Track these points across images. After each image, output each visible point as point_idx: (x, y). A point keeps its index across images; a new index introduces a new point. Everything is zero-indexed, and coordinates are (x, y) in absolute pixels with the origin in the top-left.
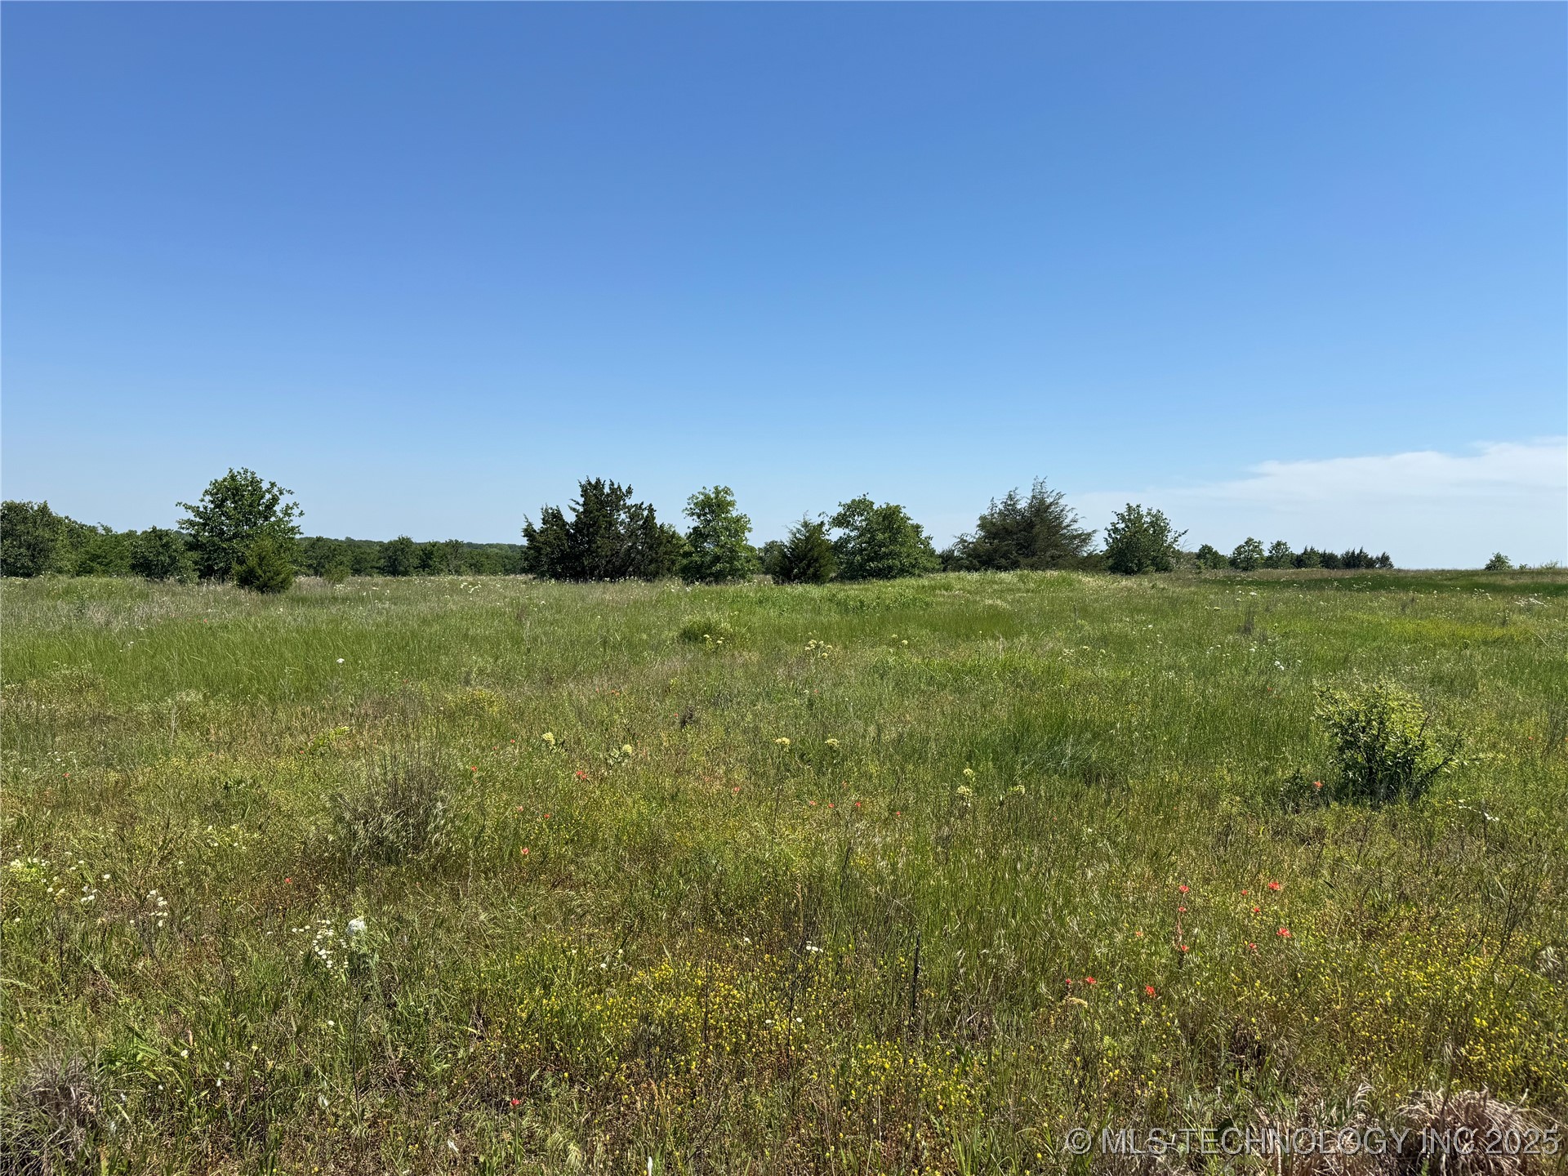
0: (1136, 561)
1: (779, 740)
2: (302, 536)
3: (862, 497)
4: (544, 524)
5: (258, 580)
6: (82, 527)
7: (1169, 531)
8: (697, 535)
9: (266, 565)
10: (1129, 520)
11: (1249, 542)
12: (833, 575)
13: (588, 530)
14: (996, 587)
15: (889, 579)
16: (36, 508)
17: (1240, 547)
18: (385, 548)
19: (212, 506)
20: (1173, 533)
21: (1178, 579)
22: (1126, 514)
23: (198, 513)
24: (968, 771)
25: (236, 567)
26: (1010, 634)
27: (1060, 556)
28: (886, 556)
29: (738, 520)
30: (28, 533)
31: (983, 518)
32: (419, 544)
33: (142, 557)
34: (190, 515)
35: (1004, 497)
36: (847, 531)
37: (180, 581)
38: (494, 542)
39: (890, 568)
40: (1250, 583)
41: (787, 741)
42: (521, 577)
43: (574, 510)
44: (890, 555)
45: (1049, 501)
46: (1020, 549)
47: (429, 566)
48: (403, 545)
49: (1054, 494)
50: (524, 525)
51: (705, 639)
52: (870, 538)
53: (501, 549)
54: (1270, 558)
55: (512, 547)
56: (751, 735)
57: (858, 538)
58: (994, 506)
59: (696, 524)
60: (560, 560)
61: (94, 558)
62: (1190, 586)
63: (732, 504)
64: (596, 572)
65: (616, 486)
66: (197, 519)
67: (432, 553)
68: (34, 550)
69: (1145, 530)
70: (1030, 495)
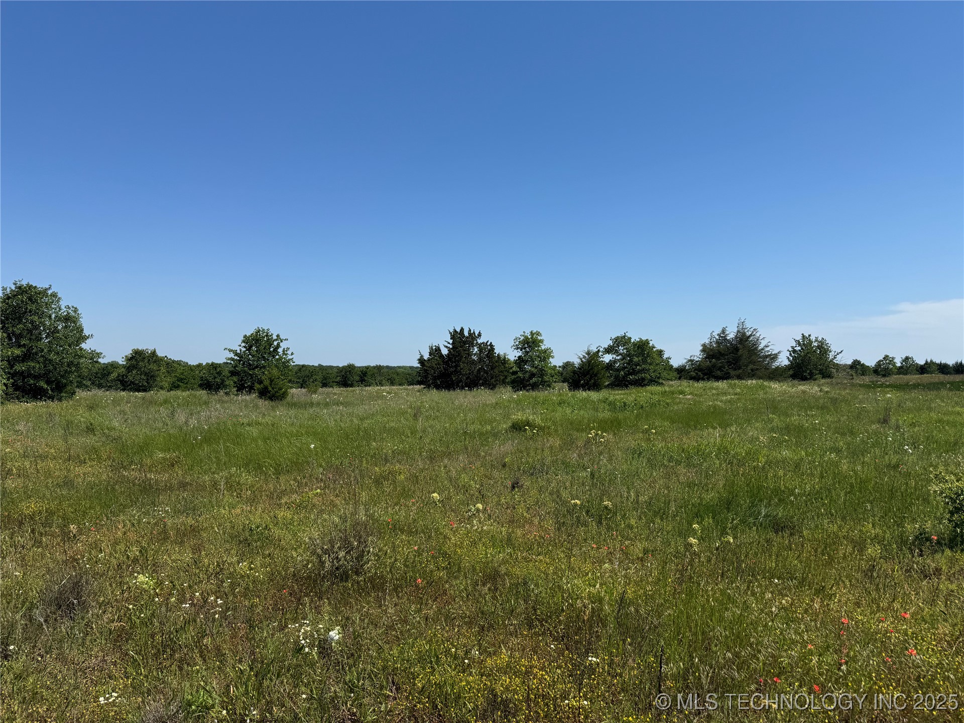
0: (808, 372)
1: (573, 502)
2: (294, 364)
3: (624, 334)
4: (430, 355)
5: (269, 393)
6: (174, 361)
7: (830, 351)
8: (520, 361)
9: (274, 384)
10: (804, 344)
11: (886, 357)
12: (607, 383)
13: (455, 359)
14: (714, 392)
15: (643, 386)
16: (149, 352)
17: (880, 361)
18: (340, 370)
19: (245, 349)
20: (833, 353)
21: (837, 384)
22: (801, 341)
23: (236, 354)
24: (695, 526)
25: (257, 386)
26: (725, 425)
27: (757, 369)
28: (640, 371)
29: (545, 351)
30: (145, 366)
31: (704, 345)
32: (360, 367)
33: (206, 380)
34: (232, 355)
35: (718, 331)
36: (614, 356)
37: (226, 393)
38: (401, 365)
39: (643, 379)
40: (888, 386)
41: (578, 502)
42: (418, 387)
43: (446, 347)
44: (643, 371)
45: (748, 334)
46: (730, 365)
47: (365, 381)
48: (350, 368)
49: (752, 330)
50: (419, 357)
51: (526, 429)
52: (629, 360)
53: (405, 369)
54: (901, 368)
55: (411, 368)
56: (555, 496)
57: (622, 360)
58: (712, 337)
59: (520, 354)
60: (439, 377)
61: (181, 380)
62: (845, 389)
63: (542, 341)
64: (460, 384)
65: (472, 332)
66: (236, 358)
67: (366, 373)
68: (148, 376)
69: (814, 351)
70: (736, 330)
